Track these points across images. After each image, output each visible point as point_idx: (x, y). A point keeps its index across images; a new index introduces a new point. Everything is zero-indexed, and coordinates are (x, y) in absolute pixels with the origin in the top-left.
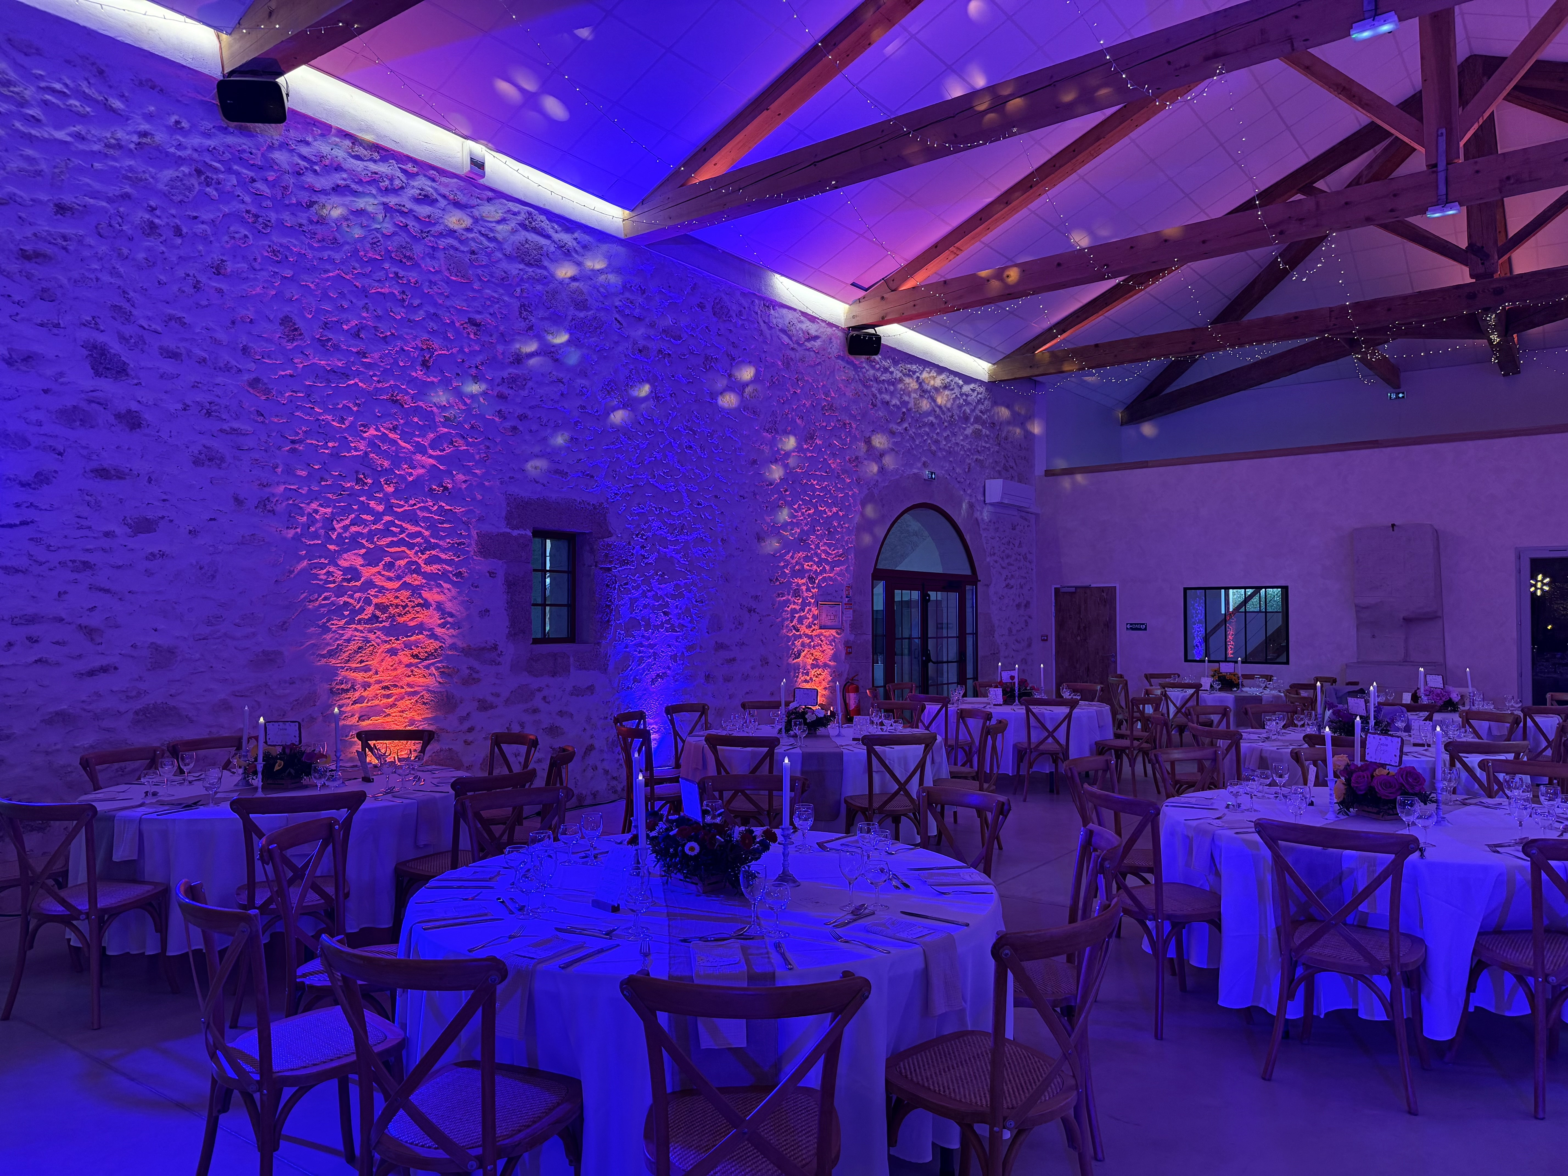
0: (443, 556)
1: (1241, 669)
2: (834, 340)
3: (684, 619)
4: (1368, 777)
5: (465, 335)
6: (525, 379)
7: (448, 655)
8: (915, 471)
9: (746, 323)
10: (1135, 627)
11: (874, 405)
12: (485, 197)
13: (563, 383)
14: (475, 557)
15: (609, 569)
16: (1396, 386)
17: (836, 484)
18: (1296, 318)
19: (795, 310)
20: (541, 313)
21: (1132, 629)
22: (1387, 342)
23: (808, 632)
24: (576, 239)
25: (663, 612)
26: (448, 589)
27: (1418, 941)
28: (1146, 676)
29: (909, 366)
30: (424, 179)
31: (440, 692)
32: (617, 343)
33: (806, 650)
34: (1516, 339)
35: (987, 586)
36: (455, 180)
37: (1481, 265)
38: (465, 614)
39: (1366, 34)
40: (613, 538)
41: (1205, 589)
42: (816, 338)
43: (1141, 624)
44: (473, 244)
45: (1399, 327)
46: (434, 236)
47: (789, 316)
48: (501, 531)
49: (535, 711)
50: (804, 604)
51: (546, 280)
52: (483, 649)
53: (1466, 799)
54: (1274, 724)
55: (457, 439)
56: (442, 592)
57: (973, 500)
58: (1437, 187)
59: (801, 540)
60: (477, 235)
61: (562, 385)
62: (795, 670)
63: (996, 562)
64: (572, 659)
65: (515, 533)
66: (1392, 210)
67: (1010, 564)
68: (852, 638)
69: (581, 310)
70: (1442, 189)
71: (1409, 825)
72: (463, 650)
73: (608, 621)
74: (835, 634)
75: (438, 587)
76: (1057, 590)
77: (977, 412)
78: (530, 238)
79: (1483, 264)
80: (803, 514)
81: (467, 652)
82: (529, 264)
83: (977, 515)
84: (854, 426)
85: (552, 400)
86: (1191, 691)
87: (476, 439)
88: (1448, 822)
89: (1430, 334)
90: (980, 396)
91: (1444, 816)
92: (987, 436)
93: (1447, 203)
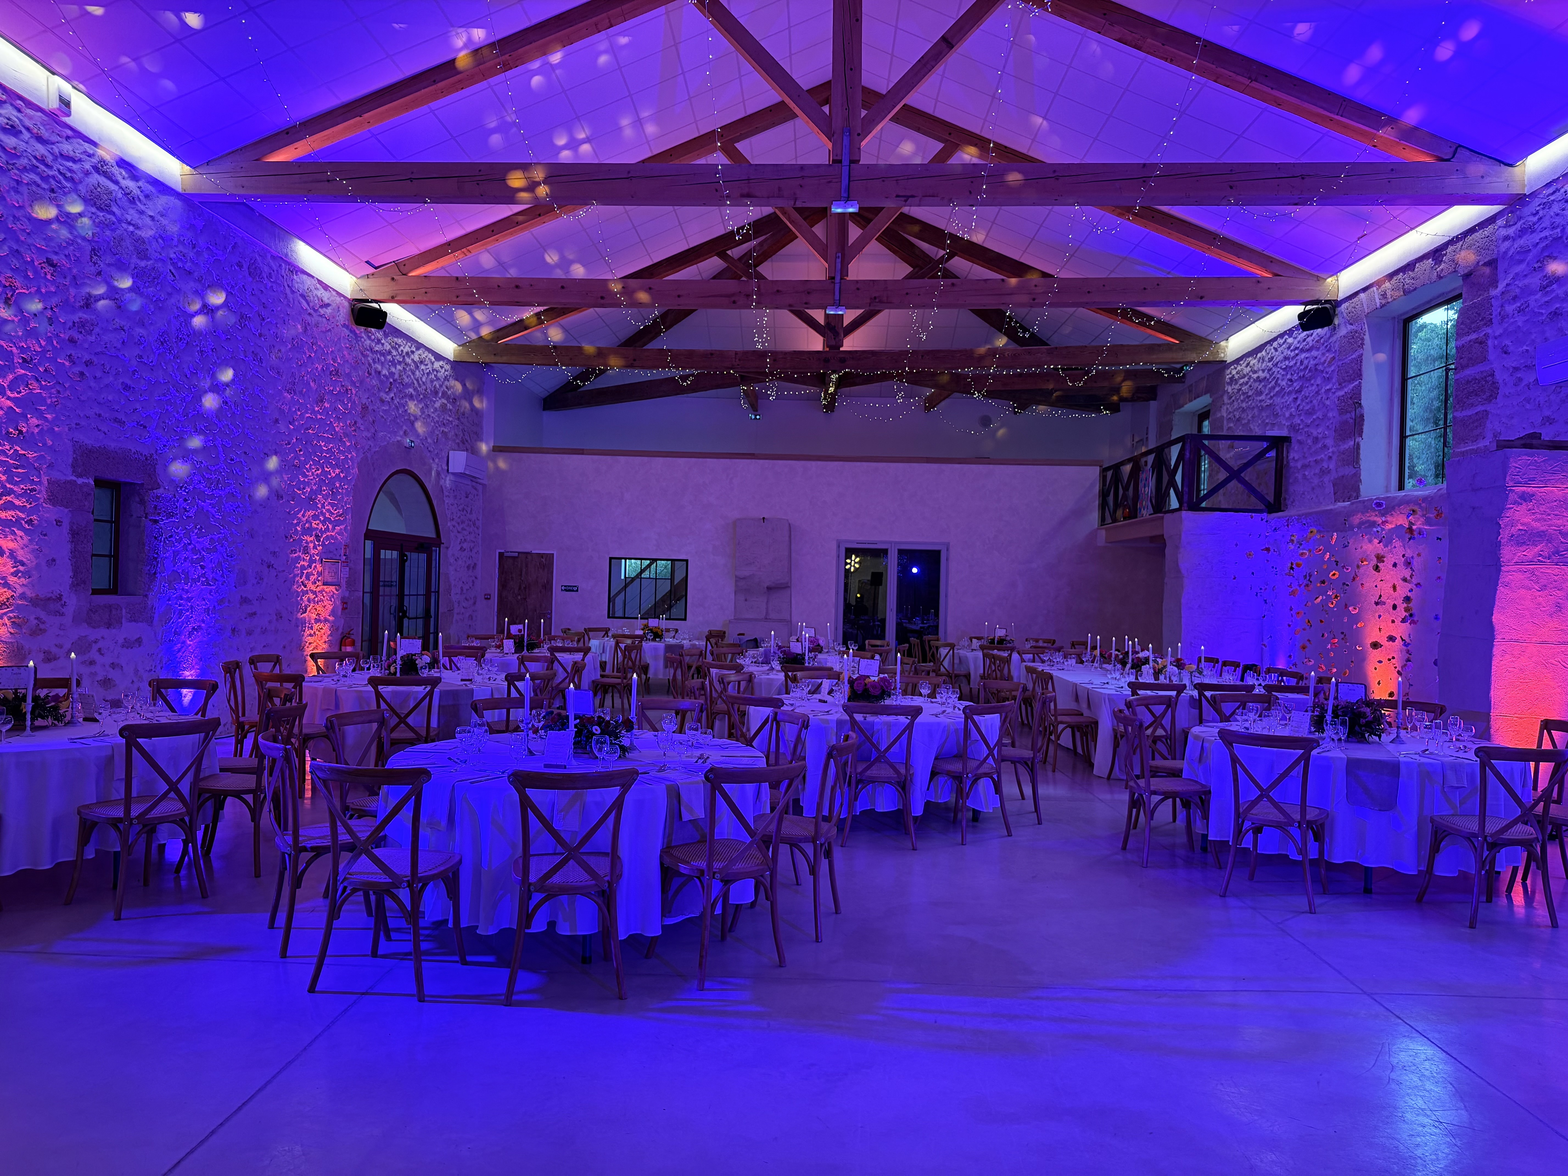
0: (17, 502)
2: (341, 309)
3: (216, 573)
5: (43, 275)
6: (92, 325)
7: (18, 604)
8: (399, 438)
9: (274, 285)
10: (568, 589)
11: (370, 374)
12: (65, 135)
13: (124, 330)
14: (44, 504)
15: (156, 521)
16: (757, 409)
17: (339, 446)
19: (313, 277)
20: (109, 259)
21: (566, 590)
23: (313, 588)
24: (139, 187)
25: (200, 566)
26: (21, 537)
29: (396, 339)
30: (10, 108)
31: (12, 643)
32: (170, 294)
33: (312, 605)
34: (843, 392)
35: (447, 548)
36: (39, 114)
38: (34, 563)
40: (161, 490)
42: (327, 305)
43: (574, 586)
44: (53, 182)
46: (18, 169)
47: (308, 282)
48: (68, 479)
49: (92, 663)
50: (312, 561)
51: (113, 226)
52: (49, 599)
55: (33, 382)
56: (16, 539)
57: (440, 469)
58: (833, 294)
59: (311, 499)
60: (56, 173)
61: (123, 333)
62: (302, 625)
63: (454, 526)
64: (124, 611)
65: (80, 481)
67: (463, 529)
68: (347, 594)
69: (142, 259)
72: (31, 600)
73: (155, 573)
74: (334, 590)
75: (12, 534)
76: (501, 555)
77: (444, 387)
78: (101, 182)
79: (834, 339)
80: (313, 474)
81: (35, 602)
82: (100, 209)
83: (442, 482)
84: (354, 392)
85: (115, 347)
87: (49, 382)
90: (446, 373)
92: (450, 410)
93: (839, 306)
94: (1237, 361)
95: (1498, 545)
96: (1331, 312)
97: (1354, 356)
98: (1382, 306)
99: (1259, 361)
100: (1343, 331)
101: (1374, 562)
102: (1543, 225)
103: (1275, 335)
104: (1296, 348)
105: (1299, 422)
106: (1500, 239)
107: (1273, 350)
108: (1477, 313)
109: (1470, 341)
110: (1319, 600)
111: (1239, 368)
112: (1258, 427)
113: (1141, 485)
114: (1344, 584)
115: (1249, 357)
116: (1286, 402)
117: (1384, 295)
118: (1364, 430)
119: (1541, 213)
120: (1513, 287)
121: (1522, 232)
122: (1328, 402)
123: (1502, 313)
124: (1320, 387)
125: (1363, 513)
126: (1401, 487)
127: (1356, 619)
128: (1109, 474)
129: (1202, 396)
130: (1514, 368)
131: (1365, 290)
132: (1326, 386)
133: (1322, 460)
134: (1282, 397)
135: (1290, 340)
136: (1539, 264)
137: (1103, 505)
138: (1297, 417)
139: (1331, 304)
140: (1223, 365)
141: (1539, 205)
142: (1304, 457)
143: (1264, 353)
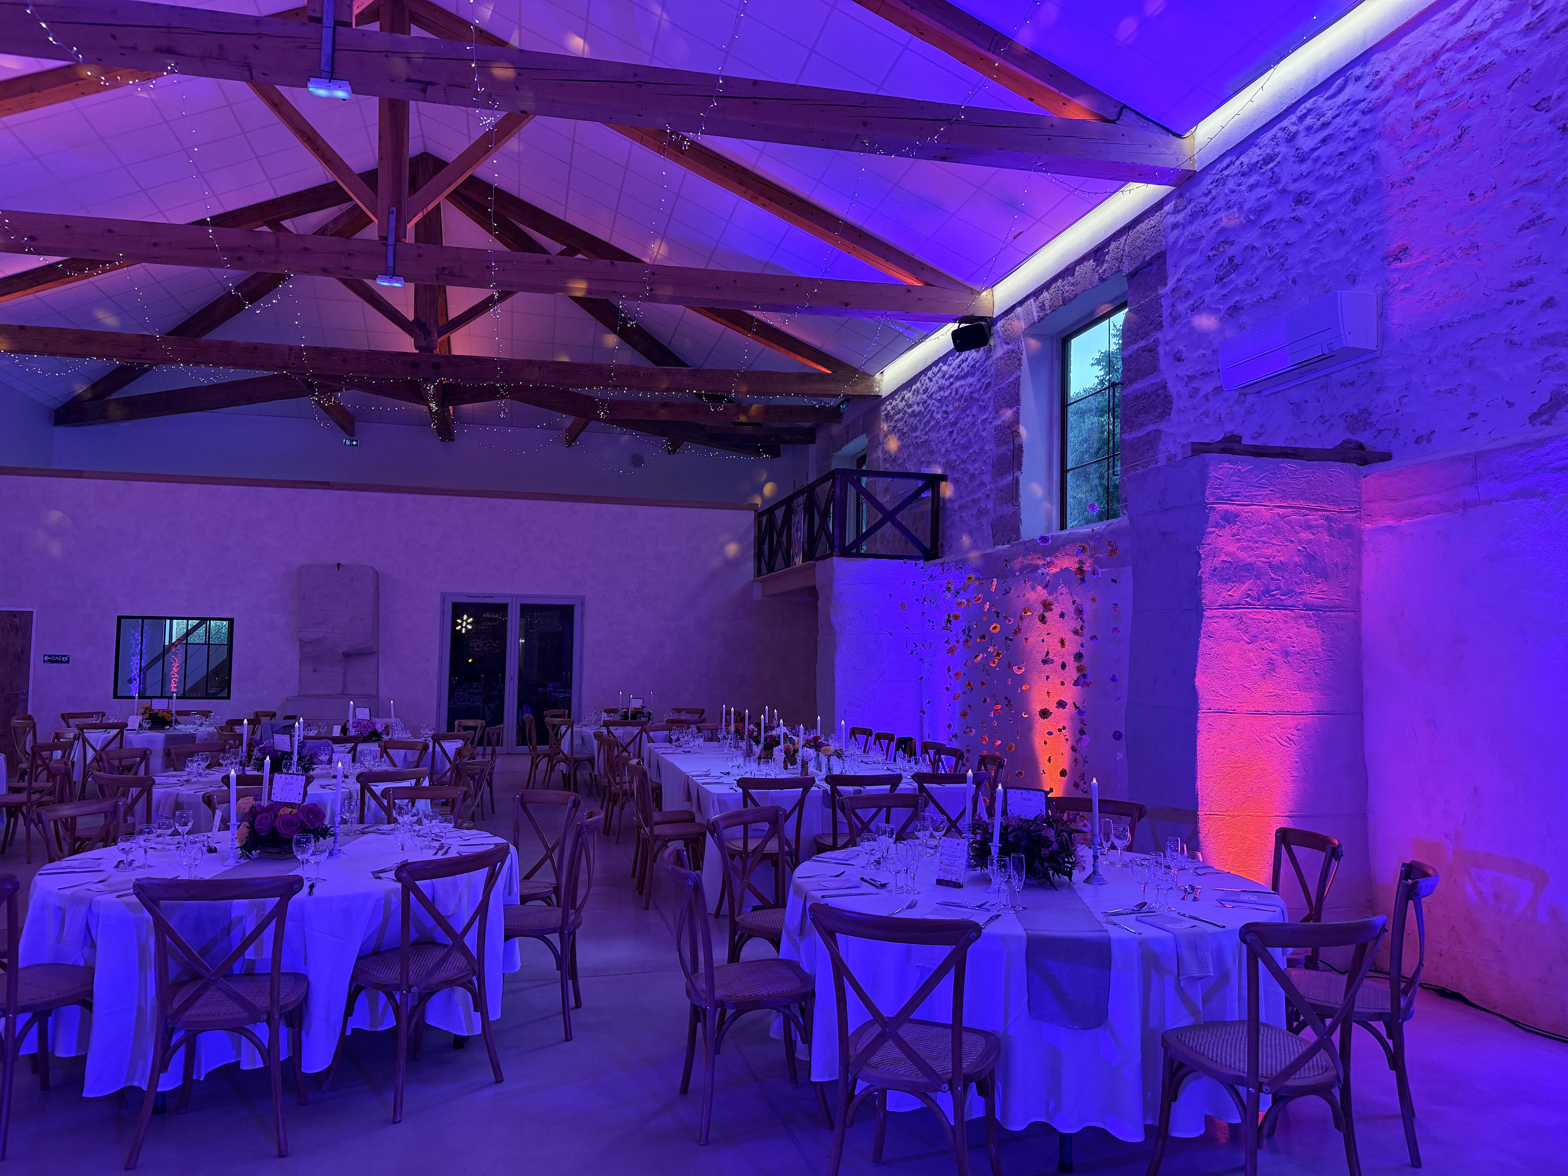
1: (176, 705)
4: (271, 818)
10: (54, 660)
16: (351, 435)
18: (256, 348)
21: (50, 661)
22: (341, 391)
27: (300, 978)
28: (63, 716)
34: (451, 411)
37: (423, 340)
39: (322, 92)
41: (143, 618)
43: (62, 656)
45: (352, 380)
53: (366, 828)
54: (195, 766)
58: (386, 258)
66: (346, 268)
70: (391, 263)
71: (303, 862)
79: (425, 338)
86: (115, 731)
88: (344, 854)
89: (381, 390)
91: (341, 848)
93: (394, 275)
94: (892, 396)
95: (1197, 582)
96: (987, 330)
97: (1011, 379)
98: (1041, 319)
99: (914, 394)
100: (998, 353)
101: (1040, 610)
102: (1217, 206)
103: (929, 363)
104: (951, 376)
105: (955, 457)
106: (1168, 228)
107: (927, 381)
108: (1144, 316)
109: (1138, 350)
110: (979, 658)
111: (894, 403)
112: (914, 466)
113: (793, 530)
114: (1007, 638)
115: (903, 390)
116: (942, 436)
117: (1042, 307)
118: (1023, 463)
119: (1214, 192)
120: (1185, 282)
121: (1194, 216)
122: (984, 434)
123: (1173, 314)
124: (976, 418)
125: (1024, 556)
126: (1063, 526)
127: (1020, 680)
128: (765, 519)
129: (858, 436)
130: (1189, 377)
131: (1021, 303)
132: (982, 415)
133: (979, 499)
134: (938, 431)
135: (945, 368)
136: (1214, 252)
137: (759, 555)
138: (953, 453)
139: (987, 322)
140: (877, 400)
141: (1211, 183)
142: (961, 496)
143: (918, 384)
